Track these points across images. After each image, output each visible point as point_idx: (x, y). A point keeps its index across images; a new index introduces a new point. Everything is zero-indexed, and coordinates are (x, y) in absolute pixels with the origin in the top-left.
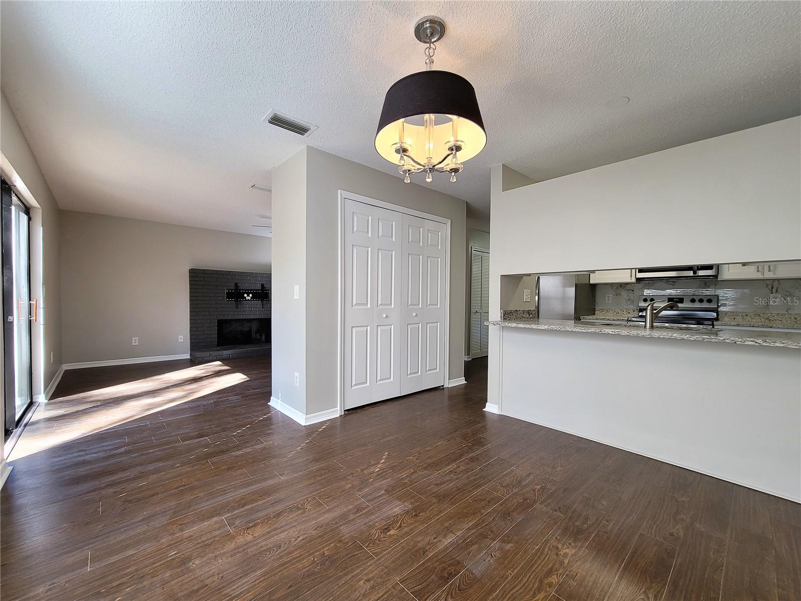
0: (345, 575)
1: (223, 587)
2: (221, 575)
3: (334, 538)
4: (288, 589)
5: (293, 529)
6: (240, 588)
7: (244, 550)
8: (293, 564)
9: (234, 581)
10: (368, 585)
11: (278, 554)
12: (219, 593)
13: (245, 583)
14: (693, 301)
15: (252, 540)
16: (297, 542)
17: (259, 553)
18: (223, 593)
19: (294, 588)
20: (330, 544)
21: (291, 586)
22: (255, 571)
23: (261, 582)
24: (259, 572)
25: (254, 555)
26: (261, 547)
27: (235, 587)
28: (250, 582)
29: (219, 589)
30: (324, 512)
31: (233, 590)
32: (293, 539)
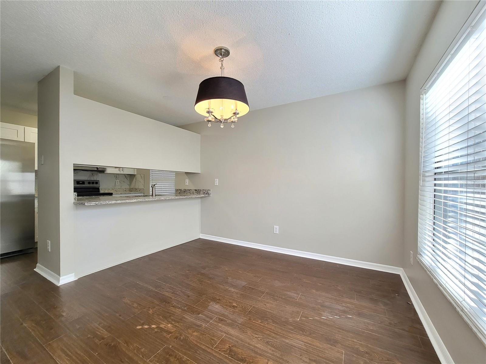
0: (267, 311)
1: (304, 350)
2: (301, 357)
3: (249, 323)
4: (286, 326)
5: (251, 343)
6: (299, 343)
7: (280, 358)
8: (274, 330)
9: (298, 348)
10: (267, 304)
11: (272, 340)
12: (307, 350)
13: (296, 343)
14: (89, 183)
15: (270, 360)
16: (260, 336)
17: (277, 349)
18: (306, 348)
19: (284, 324)
20: (254, 322)
21: (284, 325)
22: (287, 343)
23: (291, 337)
24: (287, 341)
25: (279, 350)
26: (273, 351)
27: (300, 346)
28: (294, 341)
29: (306, 351)
30: (230, 335)
31: (302, 345)
32: (259, 339)
